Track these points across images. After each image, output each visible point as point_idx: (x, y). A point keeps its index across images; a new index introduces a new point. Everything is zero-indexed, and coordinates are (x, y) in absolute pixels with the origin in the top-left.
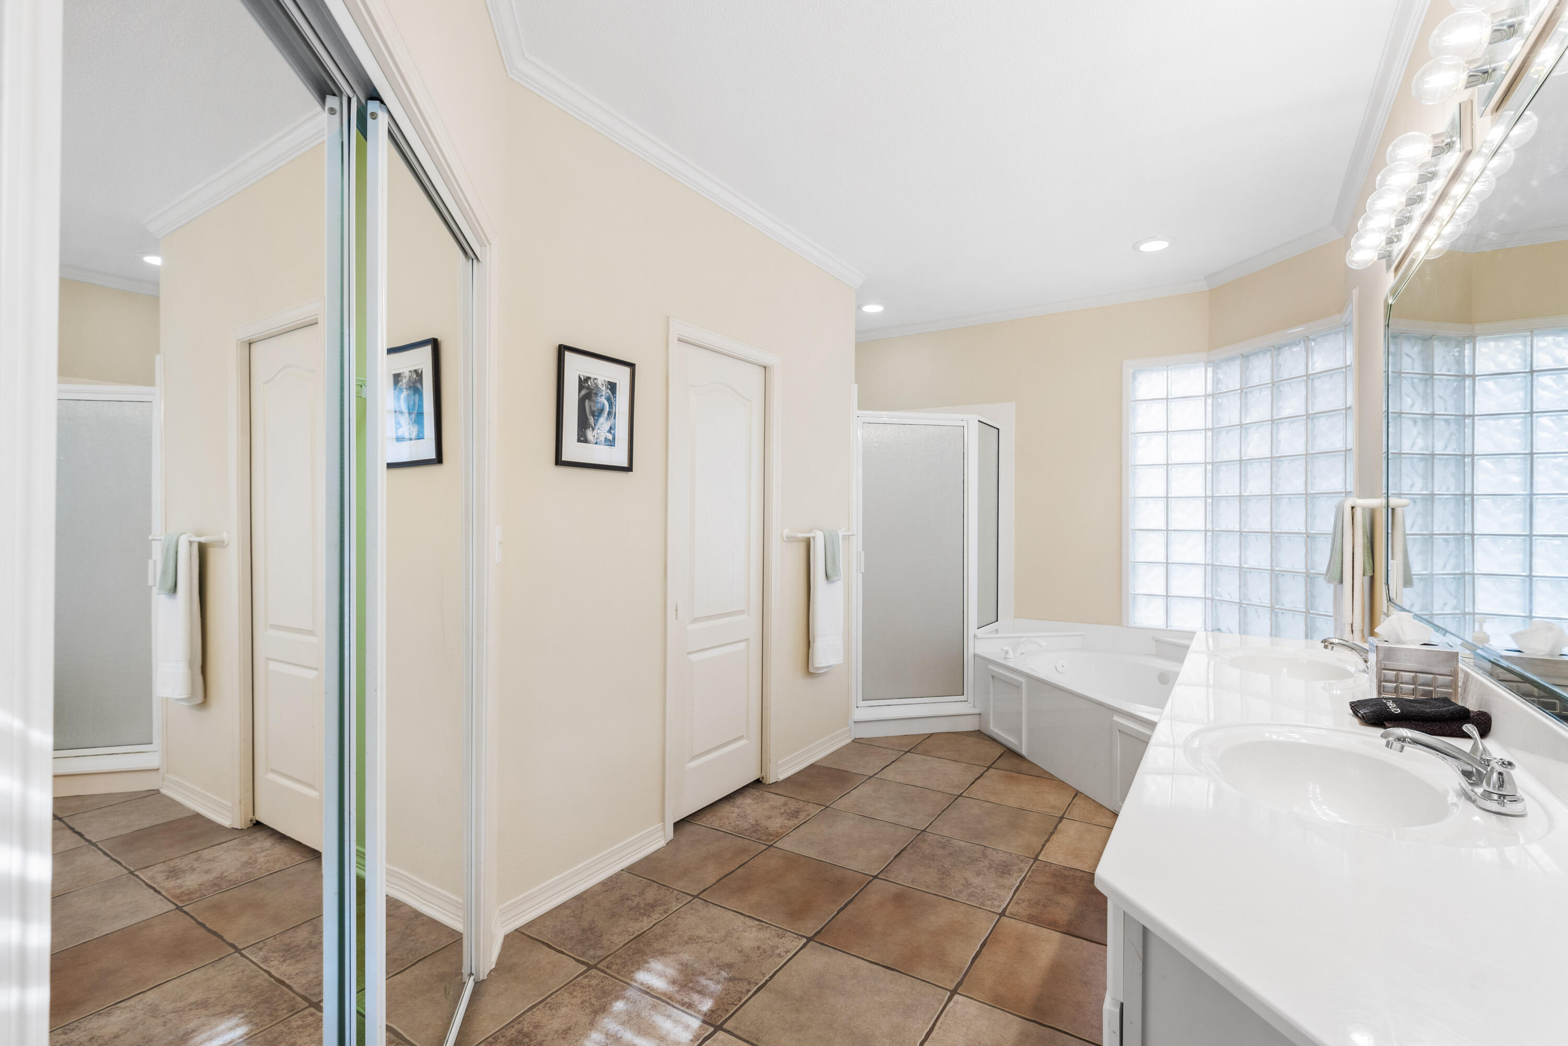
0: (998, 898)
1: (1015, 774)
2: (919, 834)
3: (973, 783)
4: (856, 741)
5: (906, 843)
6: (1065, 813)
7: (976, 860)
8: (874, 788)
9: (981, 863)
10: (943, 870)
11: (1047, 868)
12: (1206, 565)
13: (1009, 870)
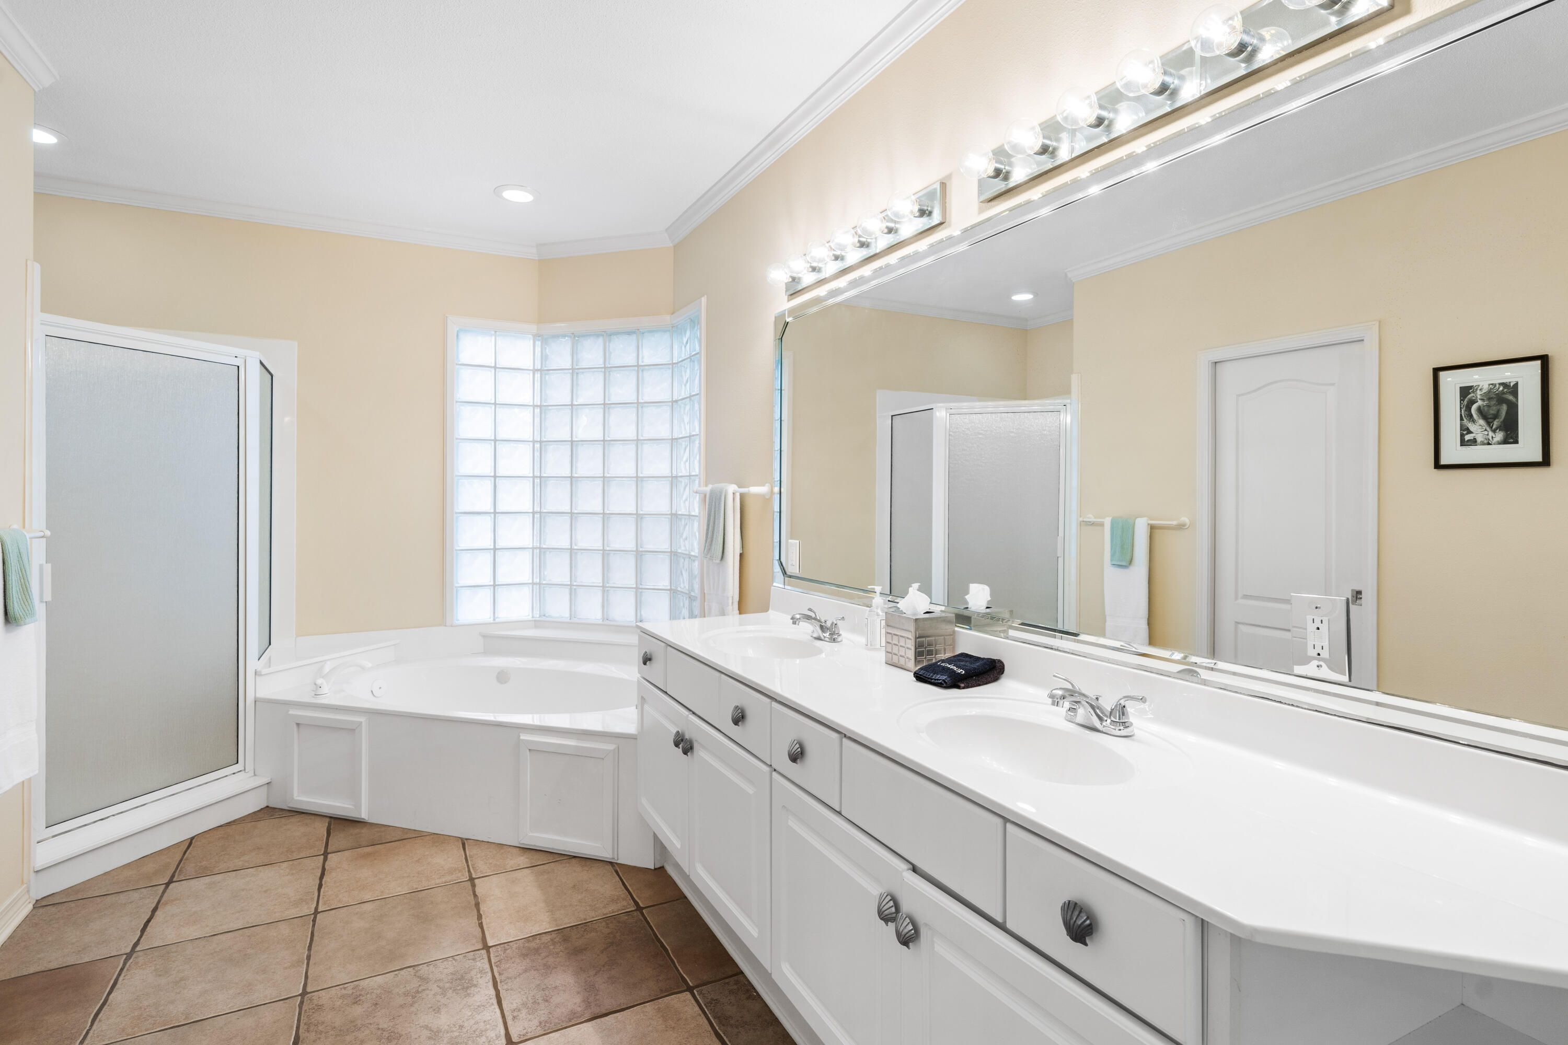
0: (488, 1026)
1: (369, 849)
2: (302, 1003)
3: (320, 886)
4: (40, 904)
5: (292, 1027)
6: (469, 871)
7: (418, 992)
8: (156, 970)
9: (427, 992)
10: (386, 1034)
11: (508, 951)
12: (533, 548)
13: (469, 980)
